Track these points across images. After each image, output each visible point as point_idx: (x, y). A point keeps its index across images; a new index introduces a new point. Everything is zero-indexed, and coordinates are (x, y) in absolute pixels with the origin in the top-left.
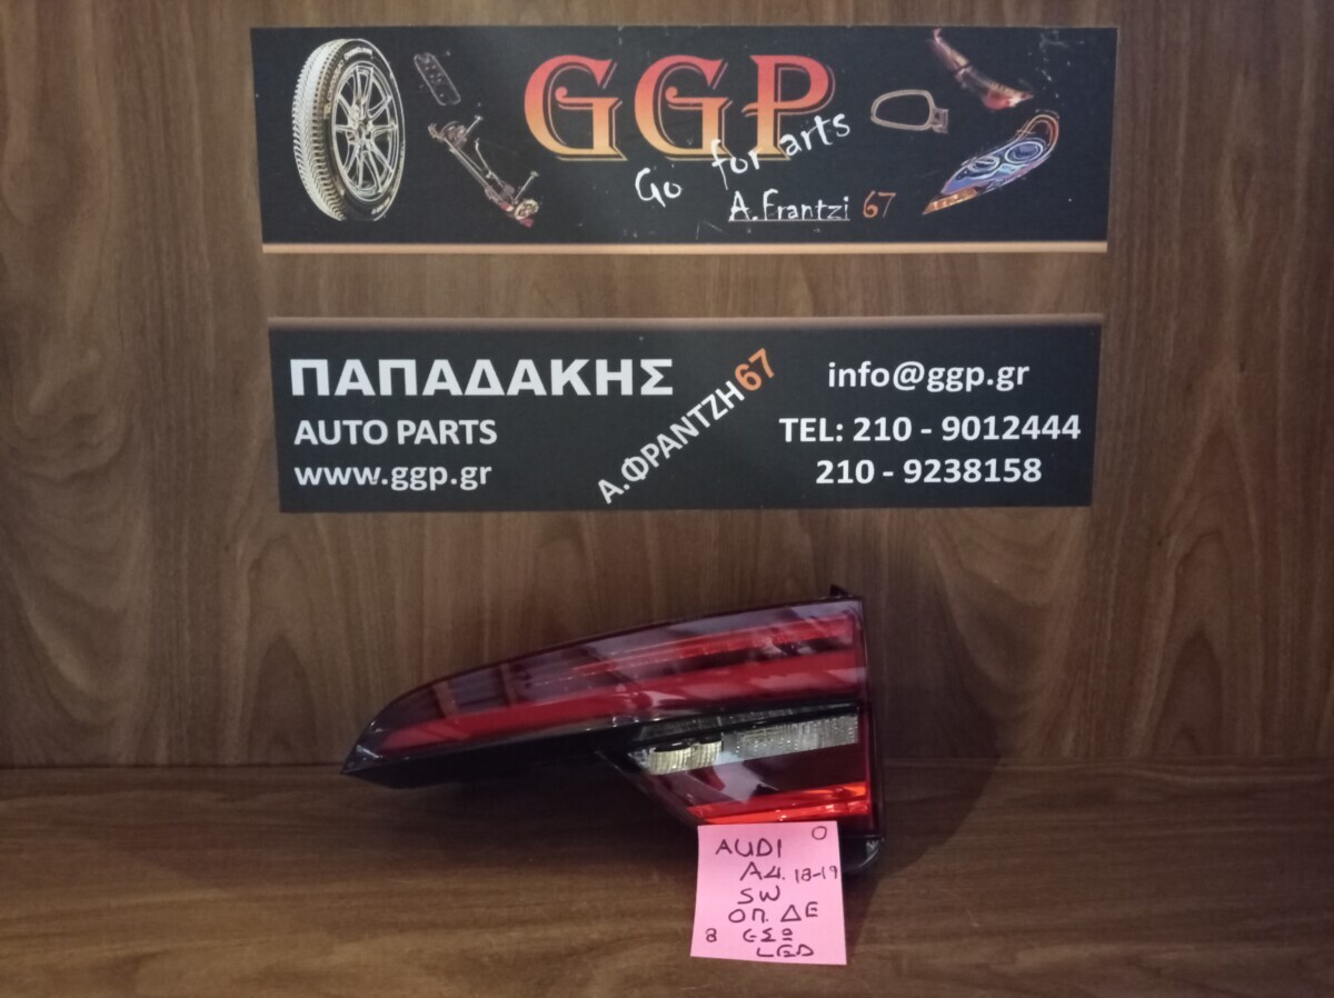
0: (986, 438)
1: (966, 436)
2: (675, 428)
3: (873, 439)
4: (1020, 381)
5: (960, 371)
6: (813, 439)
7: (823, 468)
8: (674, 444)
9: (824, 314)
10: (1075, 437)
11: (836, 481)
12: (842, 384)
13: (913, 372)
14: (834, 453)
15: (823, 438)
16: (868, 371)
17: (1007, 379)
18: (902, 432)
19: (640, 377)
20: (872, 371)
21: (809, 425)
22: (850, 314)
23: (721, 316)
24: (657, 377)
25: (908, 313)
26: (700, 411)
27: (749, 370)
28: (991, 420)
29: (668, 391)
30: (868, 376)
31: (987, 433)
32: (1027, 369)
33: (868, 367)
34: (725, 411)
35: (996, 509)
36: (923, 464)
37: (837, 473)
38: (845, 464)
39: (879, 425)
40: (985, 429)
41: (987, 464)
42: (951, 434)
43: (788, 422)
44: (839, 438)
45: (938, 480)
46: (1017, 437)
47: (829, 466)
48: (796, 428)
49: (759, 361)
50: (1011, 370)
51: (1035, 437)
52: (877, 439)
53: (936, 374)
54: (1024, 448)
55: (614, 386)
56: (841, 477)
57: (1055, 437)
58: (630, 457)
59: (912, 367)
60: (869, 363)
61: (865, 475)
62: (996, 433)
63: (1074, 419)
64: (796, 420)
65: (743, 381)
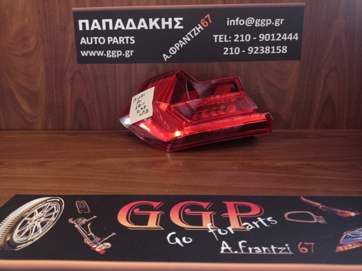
0: (272, 40)
1: (266, 40)
2: (184, 38)
3: (239, 41)
4: (281, 23)
5: (264, 20)
6: (223, 41)
7: (225, 50)
8: (184, 43)
9: (226, 3)
10: (297, 40)
11: (229, 54)
12: (231, 24)
13: (251, 21)
14: (228, 45)
15: (226, 41)
16: (238, 20)
17: (278, 22)
18: (248, 39)
19: (174, 23)
20: (239, 20)
21: (222, 37)
22: (233, 3)
23: (197, 4)
24: (179, 23)
25: (249, 3)
26: (191, 33)
27: (205, 21)
28: (273, 35)
29: (182, 27)
30: (238, 22)
31: (272, 39)
32: (283, 20)
33: (238, 19)
34: (198, 33)
35: (274, 61)
36: (253, 48)
37: (229, 51)
38: (231, 49)
39: (241, 37)
40: (271, 37)
41: (272, 48)
42: (261, 39)
43: (216, 36)
44: (230, 41)
45: (258, 53)
46: (280, 40)
47: (227, 49)
48: (218, 38)
49: (208, 17)
50: (279, 20)
51: (285, 40)
52: (241, 41)
53: (258, 21)
54: (282, 43)
55: (167, 26)
56: (230, 52)
57: (291, 40)
58: (171, 47)
59: (251, 19)
60: (238, 18)
61: (237, 52)
62: (274, 39)
63: (297, 34)
64: (218, 36)
65: (203, 24)
